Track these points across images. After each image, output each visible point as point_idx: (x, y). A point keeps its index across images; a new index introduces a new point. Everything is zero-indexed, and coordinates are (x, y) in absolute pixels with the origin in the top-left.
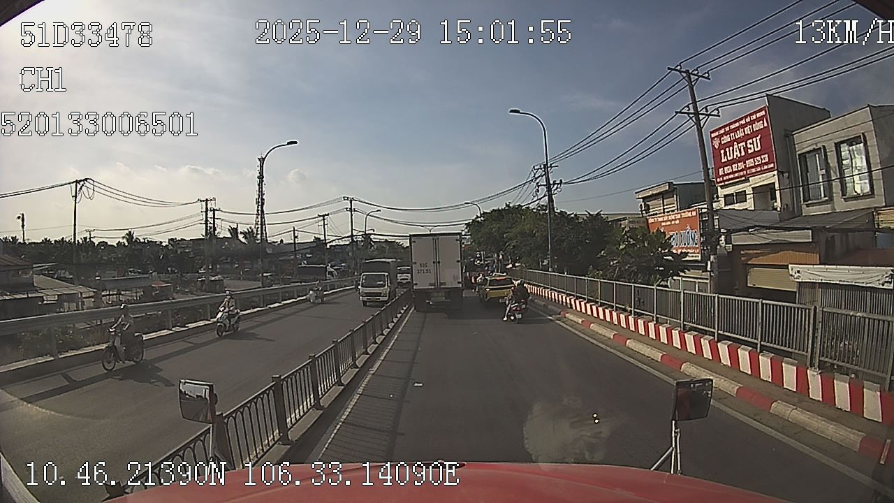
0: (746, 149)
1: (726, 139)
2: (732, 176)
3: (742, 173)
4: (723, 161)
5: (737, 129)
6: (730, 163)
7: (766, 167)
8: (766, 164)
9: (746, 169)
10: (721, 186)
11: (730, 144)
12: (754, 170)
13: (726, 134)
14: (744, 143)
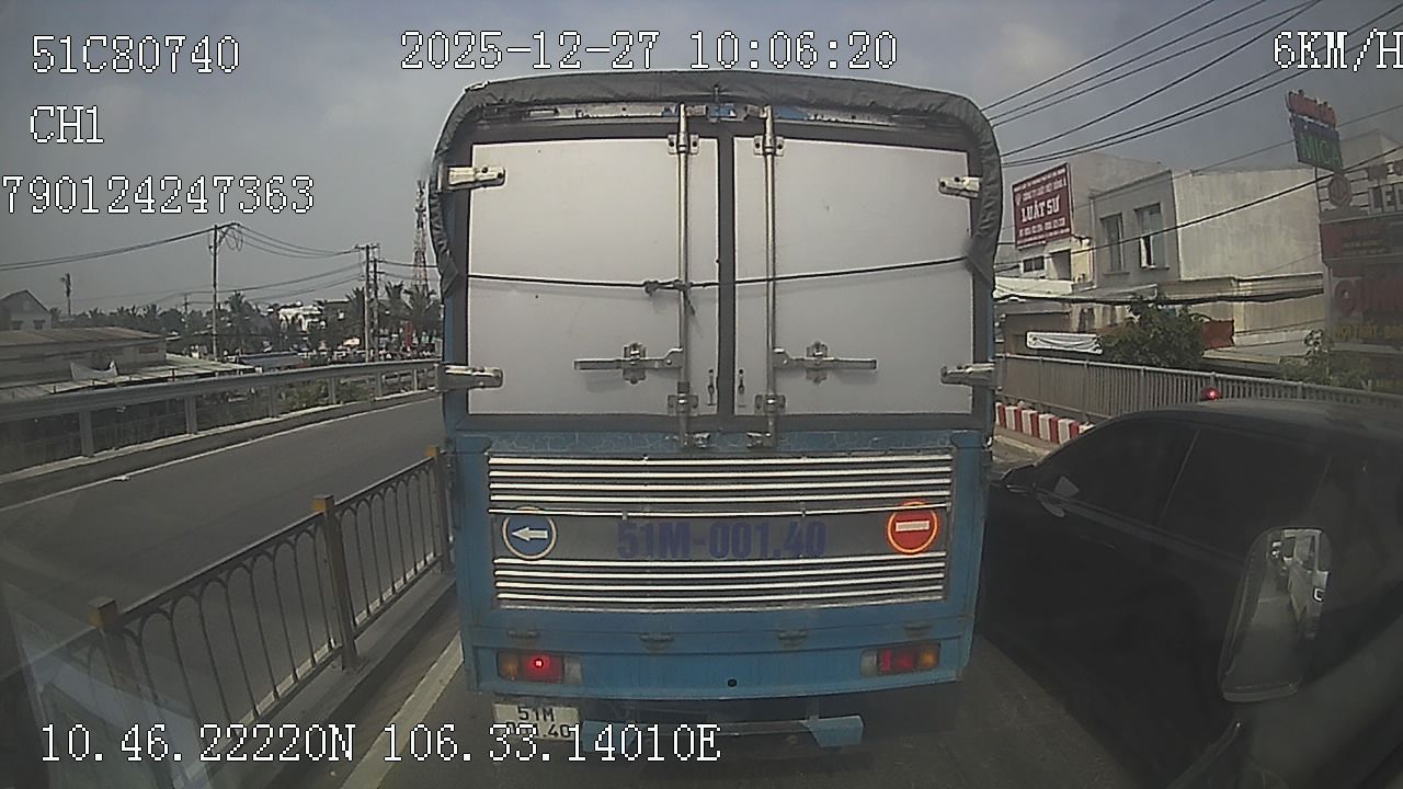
0: (1046, 208)
1: (1028, 196)
2: (1031, 239)
3: (1041, 237)
4: (1024, 220)
5: (1038, 185)
6: (1030, 223)
7: (1062, 232)
9: (1044, 232)
10: (1022, 250)
11: (1031, 202)
12: (1051, 234)
13: (1028, 190)
14: (1043, 203)
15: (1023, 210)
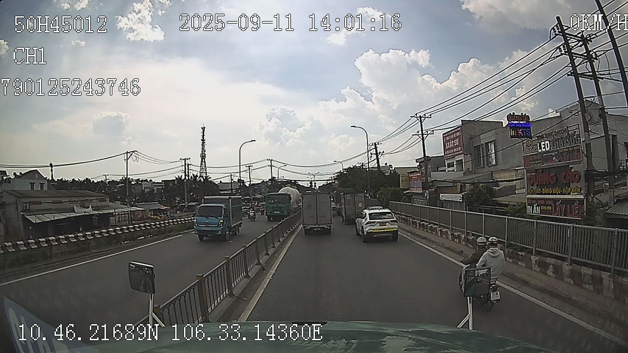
0: (454, 144)
1: (448, 138)
2: (449, 155)
3: (452, 154)
4: (447, 148)
5: (451, 134)
6: (449, 149)
7: (460, 152)
8: (460, 151)
9: (454, 152)
10: (447, 159)
11: (449, 141)
12: (456, 153)
13: (448, 136)
14: (453, 141)
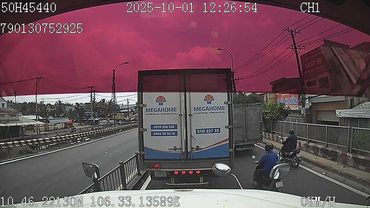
1: (307, 59)
2: (310, 74)
3: (314, 73)
4: (306, 68)
5: (312, 54)
6: (309, 69)
8: (324, 69)
9: (316, 71)
10: (305, 79)
12: (319, 71)
14: (315, 61)
15: (306, 64)
